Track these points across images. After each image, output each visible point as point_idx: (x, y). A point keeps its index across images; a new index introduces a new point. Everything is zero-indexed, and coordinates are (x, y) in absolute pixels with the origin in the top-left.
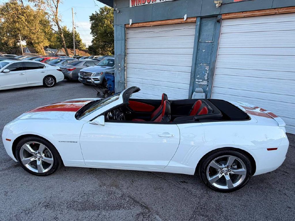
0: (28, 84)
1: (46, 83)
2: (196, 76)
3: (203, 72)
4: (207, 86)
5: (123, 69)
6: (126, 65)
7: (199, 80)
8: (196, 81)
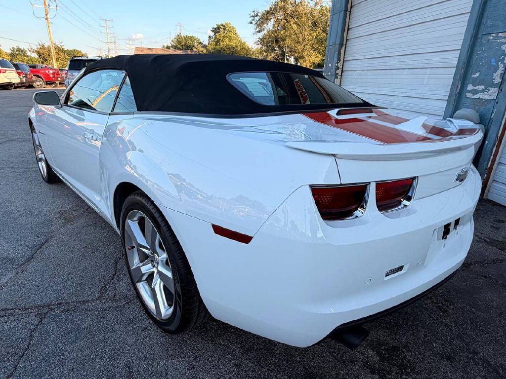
2: (471, 75)
3: (493, 60)
4: (497, 103)
5: (334, 73)
6: (340, 65)
7: (475, 88)
8: (468, 89)
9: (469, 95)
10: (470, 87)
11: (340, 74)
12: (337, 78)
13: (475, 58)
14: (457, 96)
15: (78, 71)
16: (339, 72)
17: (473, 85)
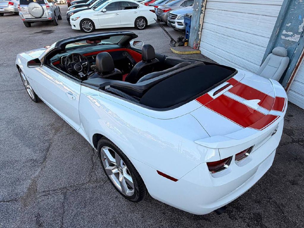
0: (121, 25)
1: (138, 25)
2: (286, 24)
3: (300, 17)
4: (298, 45)
5: (200, 10)
6: (204, 5)
7: (287, 33)
8: (283, 33)
9: (283, 37)
10: (284, 32)
11: (204, 10)
12: (202, 13)
13: (289, 14)
14: (276, 37)
15: (27, 5)
16: (203, 9)
17: (286, 31)
